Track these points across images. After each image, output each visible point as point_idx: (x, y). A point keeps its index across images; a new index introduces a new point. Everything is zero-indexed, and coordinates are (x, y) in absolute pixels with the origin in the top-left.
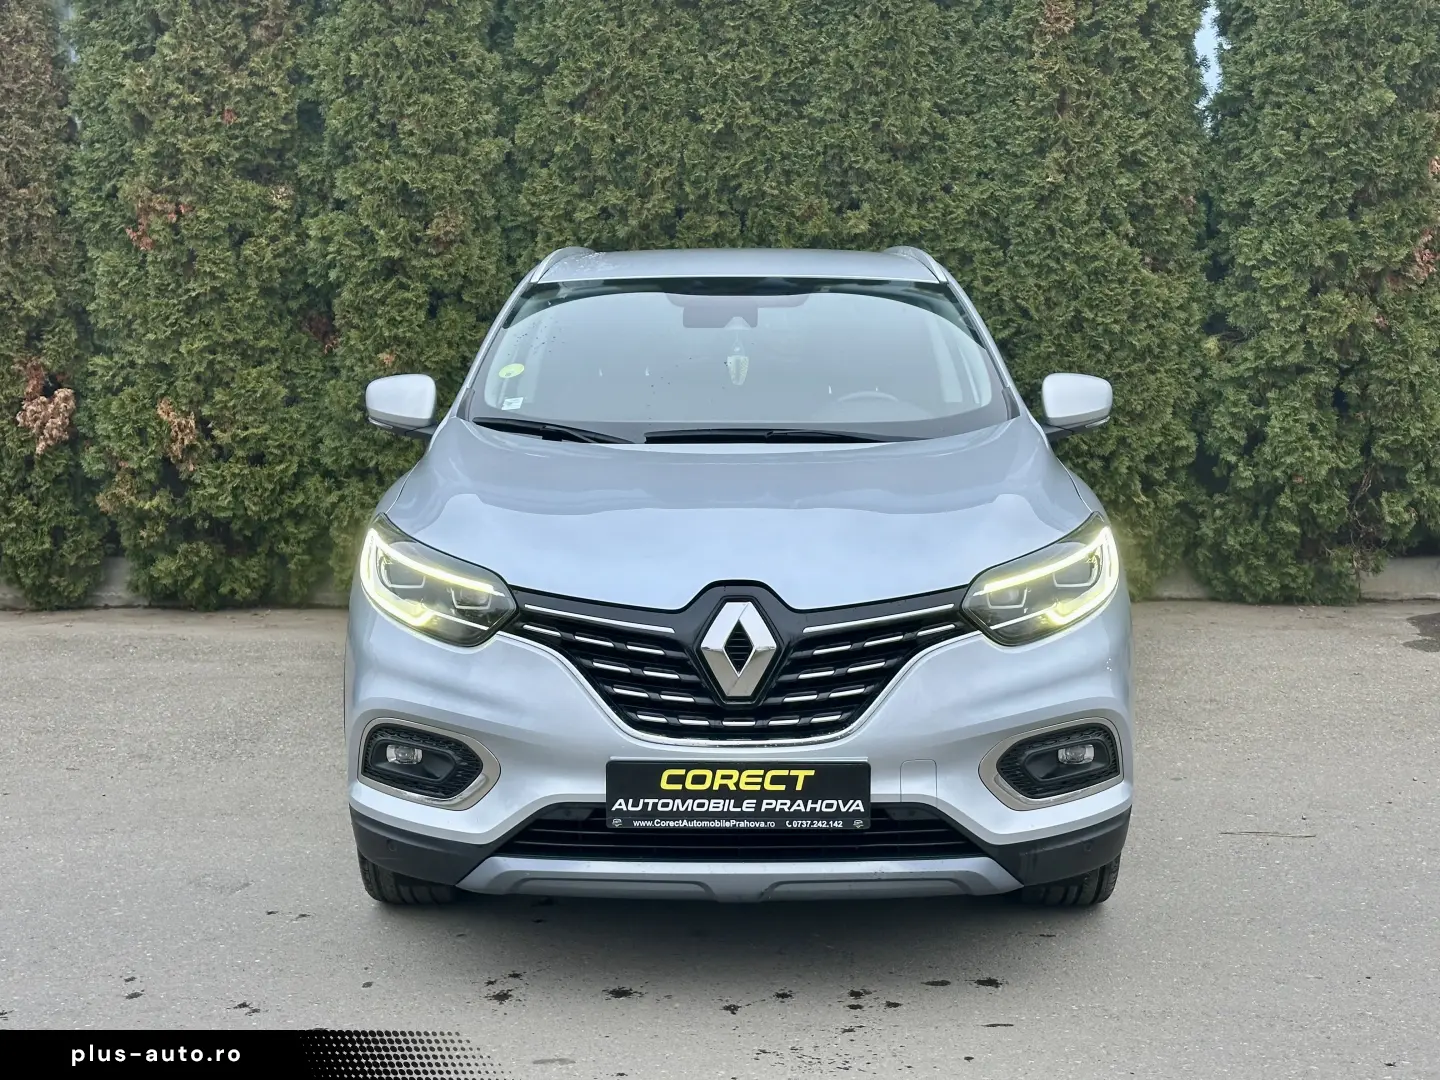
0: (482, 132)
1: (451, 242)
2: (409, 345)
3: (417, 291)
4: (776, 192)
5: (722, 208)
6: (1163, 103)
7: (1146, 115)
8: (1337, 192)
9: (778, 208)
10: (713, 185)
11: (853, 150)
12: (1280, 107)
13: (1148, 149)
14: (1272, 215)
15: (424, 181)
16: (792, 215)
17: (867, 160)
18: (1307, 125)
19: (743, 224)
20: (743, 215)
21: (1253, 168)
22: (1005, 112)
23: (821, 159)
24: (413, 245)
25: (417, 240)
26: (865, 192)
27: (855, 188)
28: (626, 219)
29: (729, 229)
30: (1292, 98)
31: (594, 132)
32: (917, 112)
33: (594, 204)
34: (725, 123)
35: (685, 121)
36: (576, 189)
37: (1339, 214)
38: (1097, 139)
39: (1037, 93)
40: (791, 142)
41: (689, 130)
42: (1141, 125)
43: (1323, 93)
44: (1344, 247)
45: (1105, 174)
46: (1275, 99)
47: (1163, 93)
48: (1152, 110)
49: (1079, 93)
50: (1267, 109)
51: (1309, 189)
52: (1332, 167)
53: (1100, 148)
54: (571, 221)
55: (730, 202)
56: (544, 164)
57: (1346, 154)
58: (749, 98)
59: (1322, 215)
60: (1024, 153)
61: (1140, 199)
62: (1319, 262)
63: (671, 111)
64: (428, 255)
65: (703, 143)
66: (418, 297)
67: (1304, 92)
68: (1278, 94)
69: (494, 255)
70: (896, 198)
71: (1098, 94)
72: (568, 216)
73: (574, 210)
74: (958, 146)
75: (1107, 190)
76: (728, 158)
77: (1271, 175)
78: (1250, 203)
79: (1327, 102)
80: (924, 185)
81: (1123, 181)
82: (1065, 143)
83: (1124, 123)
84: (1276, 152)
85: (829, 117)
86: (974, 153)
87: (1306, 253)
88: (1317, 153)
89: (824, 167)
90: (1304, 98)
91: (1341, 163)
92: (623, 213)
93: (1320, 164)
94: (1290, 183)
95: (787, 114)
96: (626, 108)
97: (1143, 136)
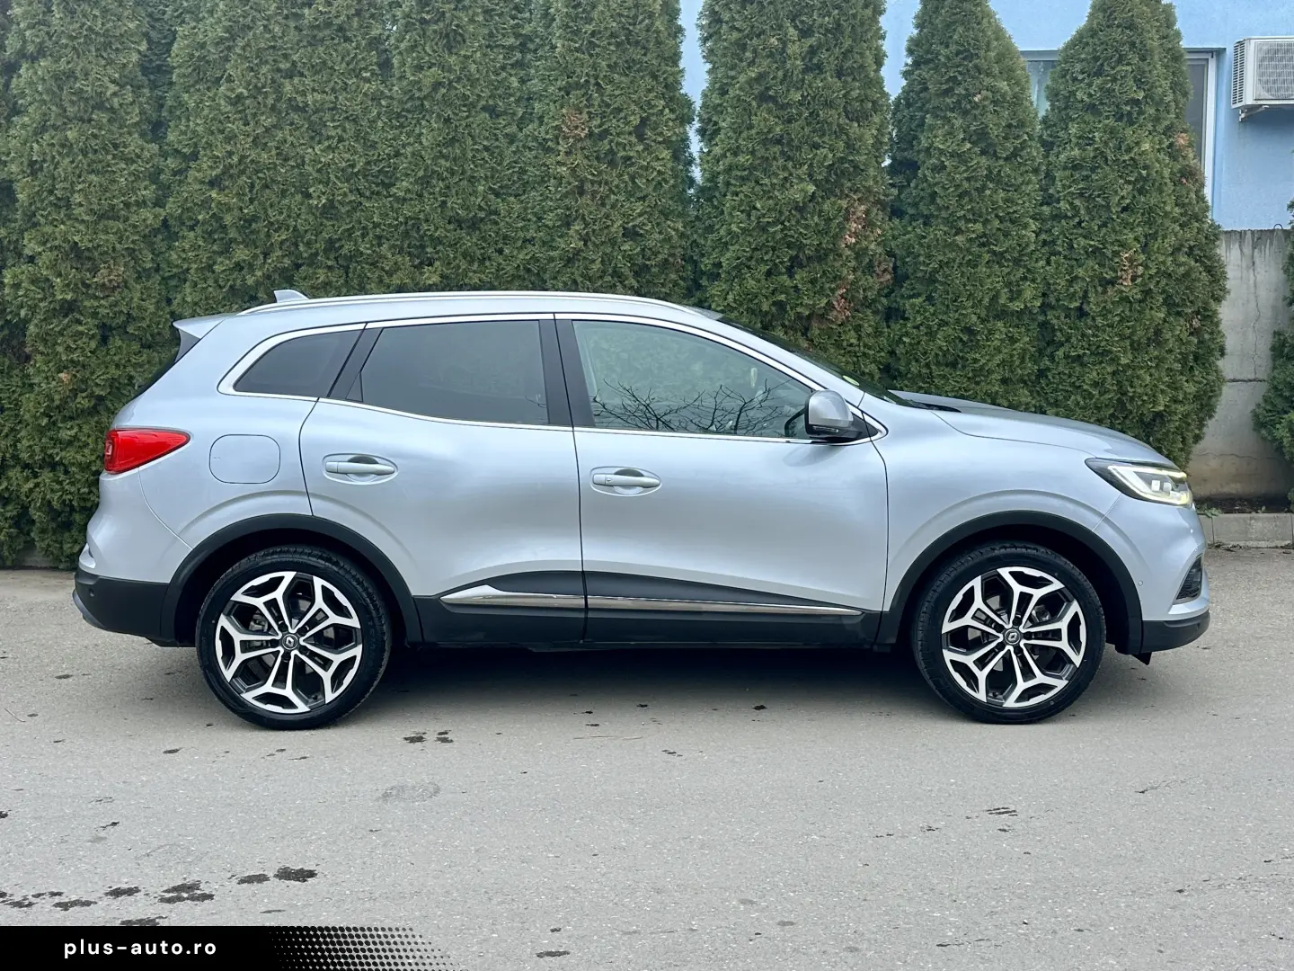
0: (142, 204)
1: (114, 288)
2: (84, 366)
3: (88, 325)
4: (369, 252)
5: (330, 263)
6: (654, 190)
7: (643, 199)
8: (778, 257)
9: (372, 264)
10: (320, 246)
11: (427, 221)
12: (737, 195)
13: (644, 224)
14: (734, 274)
15: (90, 241)
16: (383, 269)
17: (437, 229)
18: (755, 208)
19: (347, 276)
20: (347, 269)
21: (720, 239)
22: (541, 195)
23: (403, 228)
24: (84, 290)
25: (88, 286)
26: (437, 253)
27: (429, 250)
28: (253, 271)
29: (334, 280)
30: (744, 188)
31: (225, 204)
32: (475, 193)
33: (230, 259)
34: (327, 199)
35: (299, 197)
36: (215, 248)
37: (781, 274)
38: (607, 216)
39: (564, 181)
40: (381, 214)
41: (302, 204)
42: (639, 207)
43: (766, 185)
44: (783, 297)
45: (613, 242)
46: (733, 189)
47: (654, 183)
48: (646, 196)
49: (593, 183)
50: (729, 197)
51: (758, 254)
52: (773, 238)
53: (609, 223)
54: (213, 272)
55: (336, 258)
56: (192, 228)
57: (782, 230)
58: (348, 181)
59: (769, 274)
60: (554, 226)
61: (640, 261)
62: (765, 307)
63: (287, 190)
64: (97, 298)
65: (313, 214)
66: (89, 330)
67: (753, 184)
68: (735, 185)
69: (154, 297)
70: (461, 258)
71: (606, 183)
72: (210, 268)
73: (215, 263)
74: (507, 219)
75: (615, 254)
76: (333, 226)
77: (732, 245)
78: (719, 265)
79: (769, 192)
80: (483, 248)
81: (626, 247)
82: (583, 219)
83: (627, 205)
84: (734, 227)
85: (408, 196)
86: (520, 225)
87: (756, 301)
88: (764, 229)
89: (406, 233)
90: (753, 188)
91: (779, 236)
92: (251, 267)
93: (765, 236)
94: (744, 251)
95: (378, 193)
96: (252, 186)
97: (640, 215)
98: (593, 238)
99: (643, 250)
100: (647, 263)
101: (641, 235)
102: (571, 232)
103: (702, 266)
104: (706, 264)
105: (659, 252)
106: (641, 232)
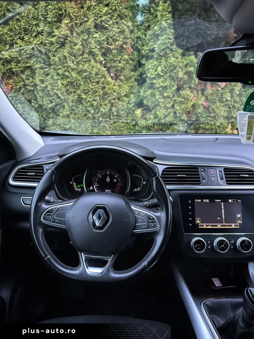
98: (76, 29)
99: (108, 39)
100: (110, 47)
101: (106, 28)
102: (63, 25)
103: (143, 52)
104: (145, 50)
105: (117, 40)
106: (106, 25)
